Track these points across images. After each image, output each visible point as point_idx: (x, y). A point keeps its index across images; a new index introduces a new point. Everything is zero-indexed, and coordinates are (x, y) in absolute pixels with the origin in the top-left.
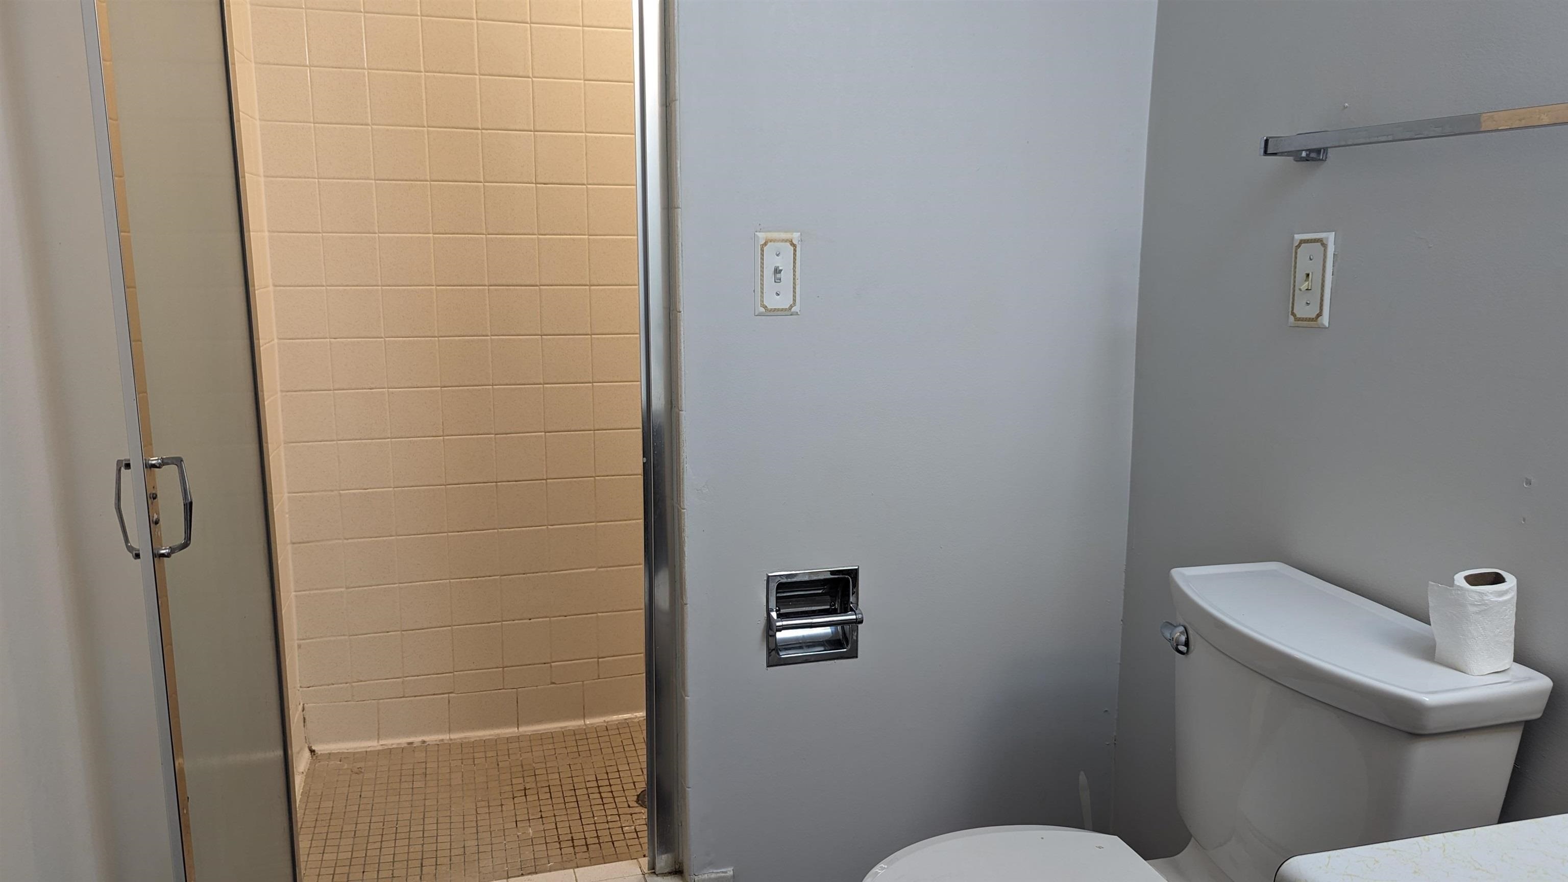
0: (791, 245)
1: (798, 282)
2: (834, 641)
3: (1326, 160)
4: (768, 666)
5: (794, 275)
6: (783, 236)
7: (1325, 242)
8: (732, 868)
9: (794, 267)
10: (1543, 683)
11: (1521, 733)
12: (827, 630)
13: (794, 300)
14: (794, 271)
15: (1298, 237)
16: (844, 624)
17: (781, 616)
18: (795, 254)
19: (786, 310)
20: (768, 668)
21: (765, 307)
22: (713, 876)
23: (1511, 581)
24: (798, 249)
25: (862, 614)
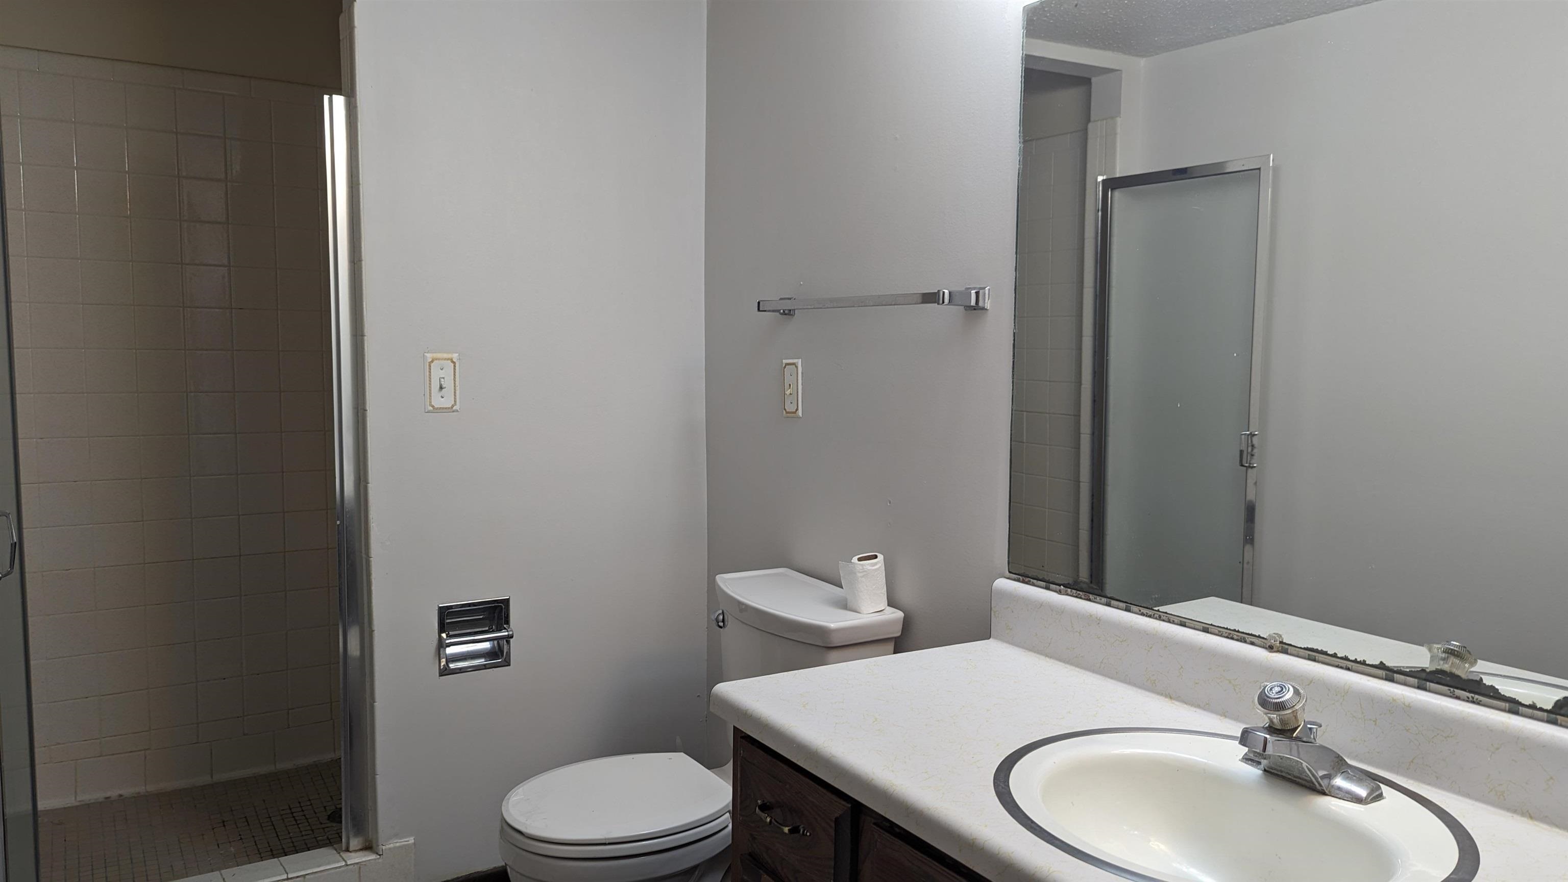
0: (452, 362)
1: (458, 388)
2: (492, 653)
3: (794, 315)
4: (440, 676)
5: (455, 383)
6: (445, 356)
7: (797, 365)
8: (413, 838)
9: (455, 377)
10: (900, 614)
11: (893, 646)
12: (486, 645)
13: (455, 401)
14: (455, 381)
15: (785, 361)
16: (499, 639)
17: (449, 636)
18: (455, 369)
19: (449, 408)
20: (440, 677)
21: (433, 406)
22: (398, 845)
23: (881, 557)
24: (457, 365)
25: (512, 631)
